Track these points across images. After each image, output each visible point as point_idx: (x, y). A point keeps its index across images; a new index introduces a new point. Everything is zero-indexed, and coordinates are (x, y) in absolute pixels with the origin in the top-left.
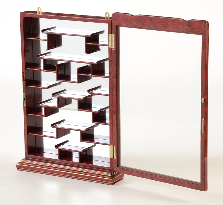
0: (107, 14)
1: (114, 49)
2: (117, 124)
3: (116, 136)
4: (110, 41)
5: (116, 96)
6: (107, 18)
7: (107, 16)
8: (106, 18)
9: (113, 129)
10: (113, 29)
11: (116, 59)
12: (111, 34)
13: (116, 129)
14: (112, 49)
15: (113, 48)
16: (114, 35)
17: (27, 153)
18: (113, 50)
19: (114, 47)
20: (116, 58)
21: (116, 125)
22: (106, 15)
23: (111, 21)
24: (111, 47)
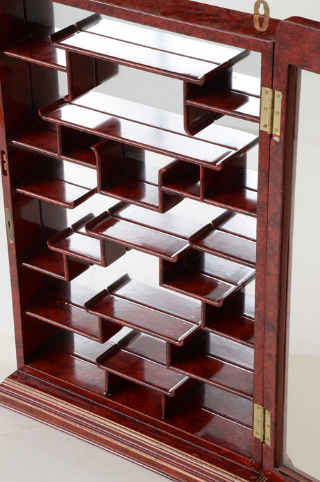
0: (262, 5)
1: (277, 139)
2: (277, 357)
3: (274, 386)
4: (266, 109)
5: (277, 277)
6: (261, 20)
7: (262, 11)
8: (256, 17)
9: (265, 365)
10: (278, 75)
11: (281, 172)
12: (269, 90)
13: (275, 369)
14: (271, 136)
15: (274, 132)
16: (280, 93)
17: (23, 361)
18: (276, 143)
19: (277, 132)
20: (281, 168)
21: (274, 358)
22: (257, 7)
23: (271, 47)
24: (268, 130)
